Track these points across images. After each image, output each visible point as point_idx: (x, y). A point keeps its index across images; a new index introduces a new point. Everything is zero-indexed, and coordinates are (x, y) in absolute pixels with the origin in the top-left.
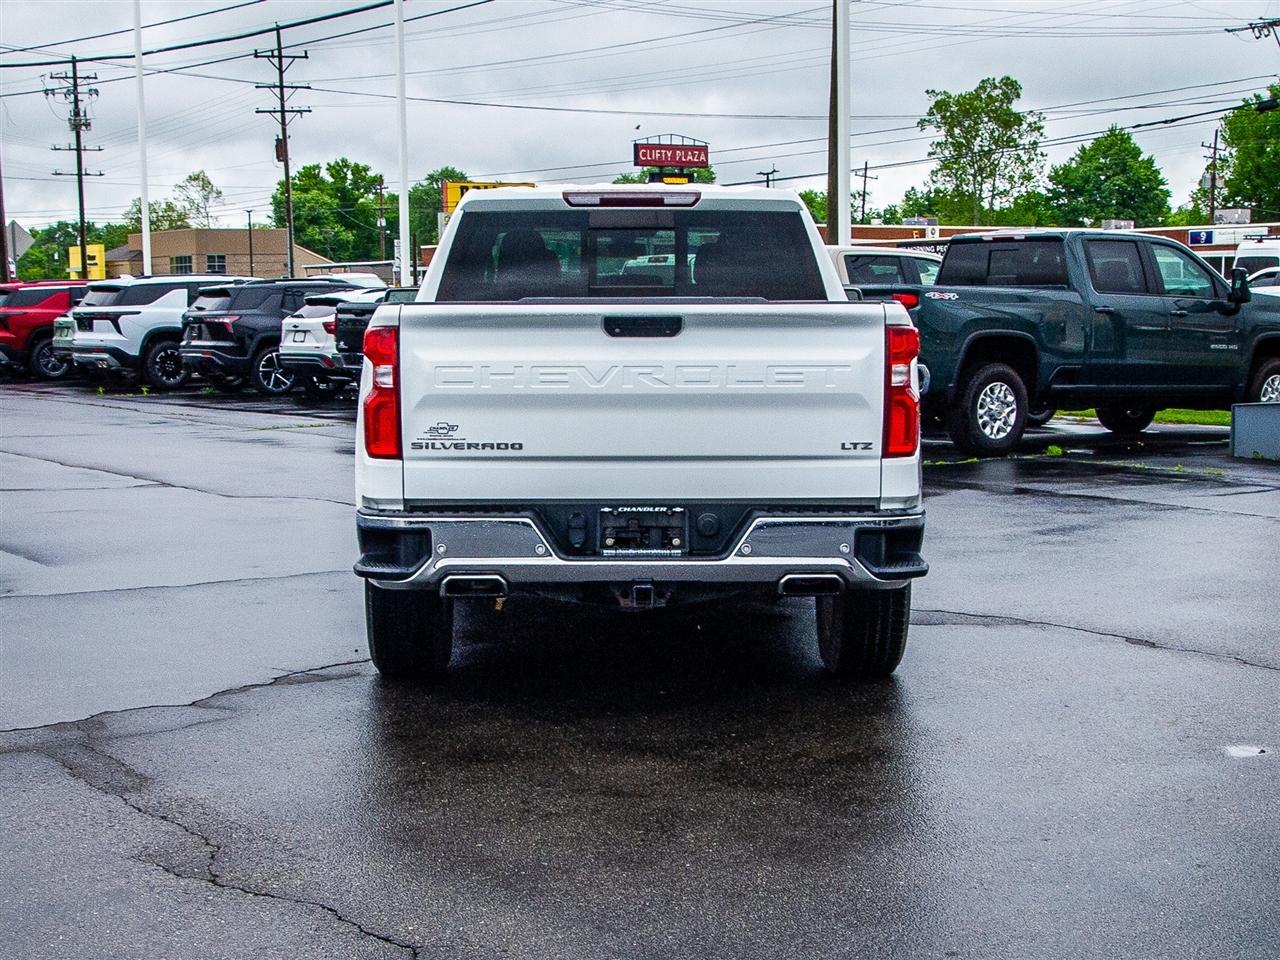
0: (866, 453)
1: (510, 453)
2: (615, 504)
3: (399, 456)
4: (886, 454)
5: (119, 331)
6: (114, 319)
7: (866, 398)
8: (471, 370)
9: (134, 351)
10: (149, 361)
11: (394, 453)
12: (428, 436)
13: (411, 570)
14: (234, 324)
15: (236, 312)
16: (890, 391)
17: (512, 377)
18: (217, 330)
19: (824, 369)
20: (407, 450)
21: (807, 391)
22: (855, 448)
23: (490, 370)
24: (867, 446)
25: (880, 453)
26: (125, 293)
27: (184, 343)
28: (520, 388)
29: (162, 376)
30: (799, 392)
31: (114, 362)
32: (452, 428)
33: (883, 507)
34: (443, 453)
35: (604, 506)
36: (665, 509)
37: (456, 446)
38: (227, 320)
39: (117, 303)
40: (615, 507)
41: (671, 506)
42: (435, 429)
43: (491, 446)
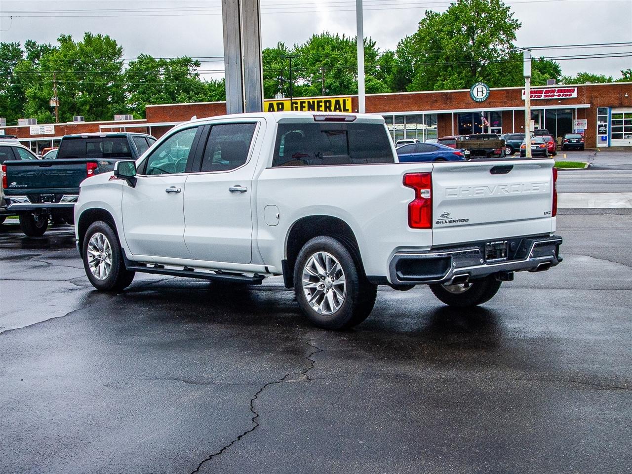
1: (465, 223)
3: (431, 227)
8: (456, 190)
11: (429, 226)
12: (441, 218)
13: (444, 274)
17: (468, 192)
20: (434, 225)
22: (547, 214)
23: (462, 189)
24: (550, 213)
25: (551, 215)
28: (470, 196)
32: (448, 214)
33: (550, 236)
34: (445, 225)
35: (487, 242)
36: (502, 242)
40: (490, 242)
41: (504, 241)
42: (443, 215)
43: (459, 221)
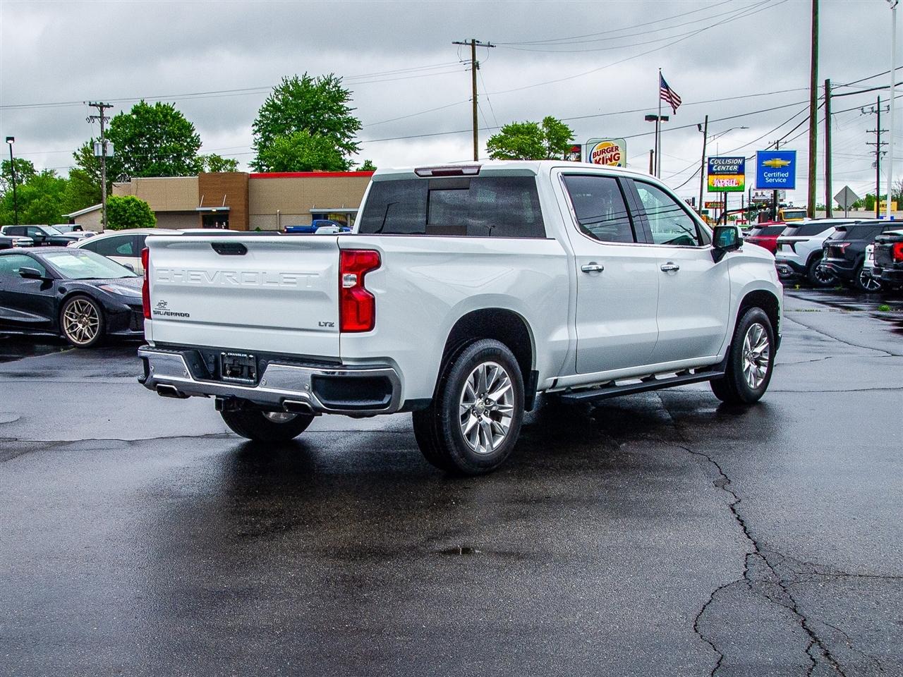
0: (331, 329)
1: (185, 318)
2: (228, 350)
4: (342, 330)
5: (794, 251)
6: (792, 244)
7: (329, 295)
8: (168, 272)
9: (803, 263)
10: (812, 269)
12: (158, 307)
14: (845, 248)
15: (849, 241)
16: (342, 291)
17: (181, 276)
18: (836, 252)
19: (306, 276)
21: (298, 289)
22: (326, 325)
23: (174, 272)
24: (331, 325)
25: (338, 329)
26: (801, 229)
27: (824, 259)
29: (820, 278)
30: (294, 289)
31: (790, 269)
32: (165, 303)
33: (344, 363)
35: (223, 351)
36: (245, 355)
37: (168, 314)
38: (842, 246)
39: (796, 234)
40: (226, 352)
41: (248, 354)
42: (160, 304)
43: (180, 315)
